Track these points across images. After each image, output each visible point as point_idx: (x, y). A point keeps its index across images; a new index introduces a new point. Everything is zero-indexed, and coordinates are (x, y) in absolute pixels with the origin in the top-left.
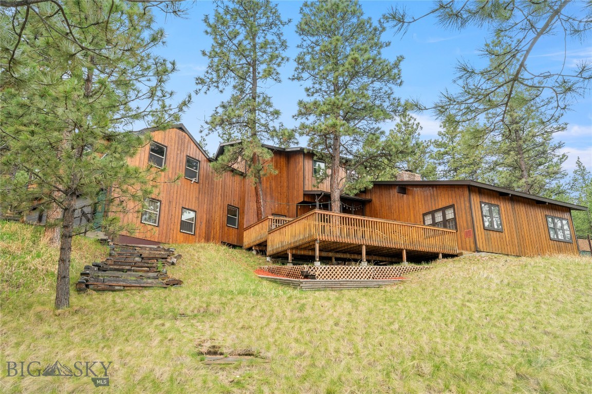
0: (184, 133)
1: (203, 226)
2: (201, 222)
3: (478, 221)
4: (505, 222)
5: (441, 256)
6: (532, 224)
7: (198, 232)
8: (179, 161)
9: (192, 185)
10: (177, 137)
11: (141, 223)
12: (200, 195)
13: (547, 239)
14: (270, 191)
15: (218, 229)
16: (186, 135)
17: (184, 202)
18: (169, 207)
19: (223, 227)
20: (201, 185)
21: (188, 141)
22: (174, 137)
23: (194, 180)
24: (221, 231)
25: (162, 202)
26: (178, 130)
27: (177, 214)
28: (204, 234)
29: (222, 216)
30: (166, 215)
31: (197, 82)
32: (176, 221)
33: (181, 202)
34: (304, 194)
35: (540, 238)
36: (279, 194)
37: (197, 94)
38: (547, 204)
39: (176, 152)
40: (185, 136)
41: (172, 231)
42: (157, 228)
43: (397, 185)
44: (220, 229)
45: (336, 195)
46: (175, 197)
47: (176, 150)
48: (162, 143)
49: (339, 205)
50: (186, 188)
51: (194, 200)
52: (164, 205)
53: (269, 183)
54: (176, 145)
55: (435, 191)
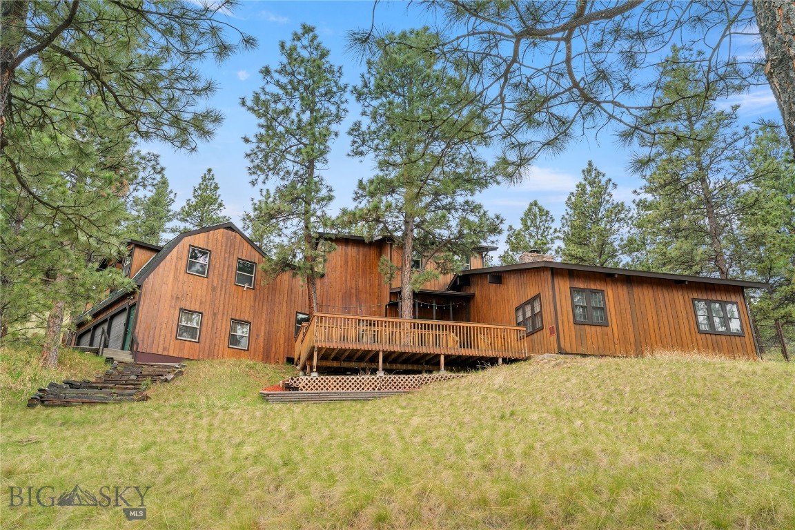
0: (234, 233)
1: (261, 339)
2: (258, 335)
3: (565, 313)
4: (613, 313)
5: (500, 360)
6: (664, 314)
7: (253, 347)
8: (226, 266)
9: (245, 292)
10: (225, 238)
11: (177, 339)
12: (257, 303)
13: (693, 332)
14: (356, 291)
15: (282, 341)
16: (237, 234)
17: (234, 312)
18: (213, 319)
19: (289, 339)
20: (258, 291)
21: (240, 241)
22: (220, 238)
23: (246, 286)
24: (286, 344)
25: (204, 314)
26: (226, 231)
27: (224, 326)
28: (262, 349)
29: (287, 326)
30: (210, 329)
31: (251, 171)
32: (223, 335)
33: (230, 312)
34: (391, 293)
35: (678, 331)
36: (368, 295)
37: (254, 185)
38: (687, 283)
39: (223, 256)
40: (235, 236)
41: (216, 347)
42: (198, 344)
43: (489, 273)
44: (285, 342)
45: (407, 292)
46: (221, 308)
47: (223, 253)
48: (205, 247)
49: (409, 304)
50: (236, 296)
51: (248, 309)
52: (206, 317)
53: (354, 282)
54: (224, 248)
55: (525, 278)
